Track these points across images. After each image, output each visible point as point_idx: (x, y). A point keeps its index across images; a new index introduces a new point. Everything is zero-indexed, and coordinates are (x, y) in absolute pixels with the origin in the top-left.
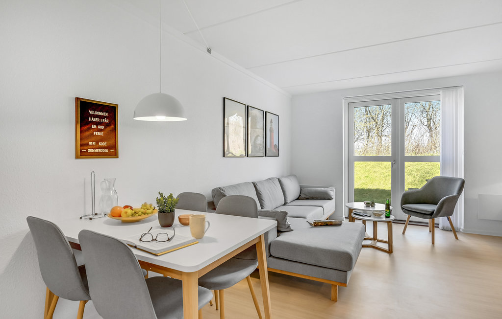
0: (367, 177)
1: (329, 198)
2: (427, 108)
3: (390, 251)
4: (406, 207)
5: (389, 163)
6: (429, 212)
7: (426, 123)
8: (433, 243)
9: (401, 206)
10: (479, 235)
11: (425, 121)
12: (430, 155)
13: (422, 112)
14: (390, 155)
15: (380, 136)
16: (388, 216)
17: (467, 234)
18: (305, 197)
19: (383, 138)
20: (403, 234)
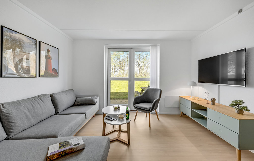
0: (119, 86)
1: (94, 103)
2: (138, 61)
3: (128, 144)
4: (136, 106)
5: (128, 81)
6: (148, 109)
7: (138, 67)
8: (150, 127)
9: (134, 105)
10: (165, 115)
11: (138, 66)
12: (140, 77)
13: (137, 62)
14: (128, 77)
15: (123, 70)
16: (127, 118)
17: (161, 115)
18: (78, 104)
19: (125, 71)
20: (135, 121)
